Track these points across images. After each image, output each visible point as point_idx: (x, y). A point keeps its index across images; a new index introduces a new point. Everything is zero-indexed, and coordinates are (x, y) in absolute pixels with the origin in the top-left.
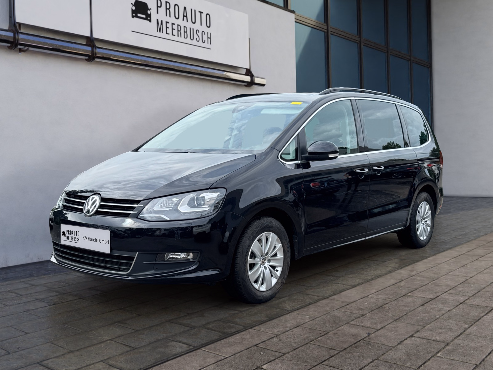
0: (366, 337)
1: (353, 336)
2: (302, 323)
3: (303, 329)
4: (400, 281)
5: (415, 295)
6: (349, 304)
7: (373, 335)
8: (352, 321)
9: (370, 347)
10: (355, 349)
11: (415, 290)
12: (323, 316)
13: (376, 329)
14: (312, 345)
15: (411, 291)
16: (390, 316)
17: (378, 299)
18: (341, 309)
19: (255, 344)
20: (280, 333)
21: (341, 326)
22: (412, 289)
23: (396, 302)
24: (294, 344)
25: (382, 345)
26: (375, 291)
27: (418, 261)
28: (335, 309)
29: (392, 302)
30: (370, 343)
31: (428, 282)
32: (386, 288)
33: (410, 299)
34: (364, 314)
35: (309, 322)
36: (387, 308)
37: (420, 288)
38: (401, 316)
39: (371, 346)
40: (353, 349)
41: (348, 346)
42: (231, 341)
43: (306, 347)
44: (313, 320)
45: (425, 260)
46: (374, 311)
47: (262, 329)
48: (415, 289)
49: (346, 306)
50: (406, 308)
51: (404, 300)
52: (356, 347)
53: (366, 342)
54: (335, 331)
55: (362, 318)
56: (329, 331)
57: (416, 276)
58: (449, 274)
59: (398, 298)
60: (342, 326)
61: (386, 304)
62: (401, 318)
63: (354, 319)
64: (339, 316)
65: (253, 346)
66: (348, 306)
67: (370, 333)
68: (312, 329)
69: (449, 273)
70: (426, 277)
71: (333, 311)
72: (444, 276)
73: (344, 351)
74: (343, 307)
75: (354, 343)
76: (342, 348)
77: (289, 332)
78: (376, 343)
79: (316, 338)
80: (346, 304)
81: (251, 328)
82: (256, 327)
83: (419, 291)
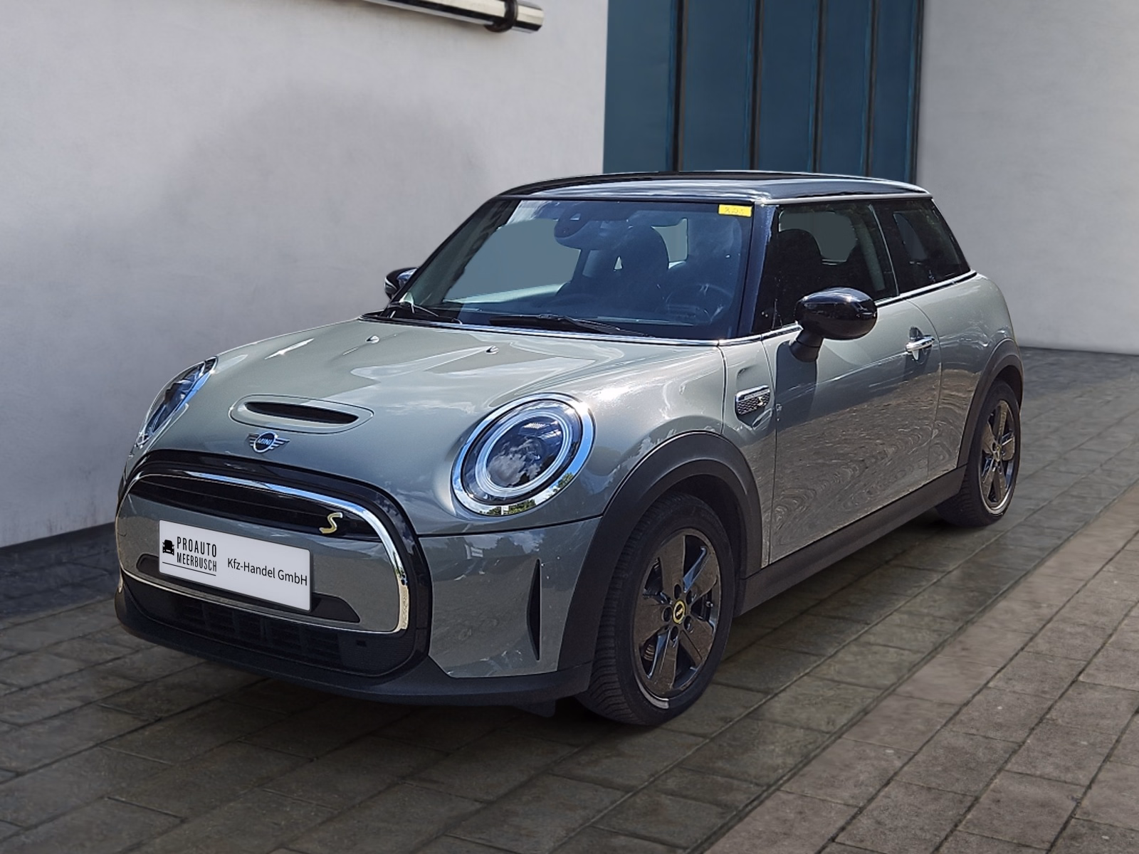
0: (1075, 809)
1: (1043, 806)
2: (892, 773)
3: (906, 788)
4: (1030, 636)
5: (1096, 683)
6: (960, 709)
7: (1085, 803)
8: (1006, 762)
9: (1107, 838)
10: (1077, 845)
11: (1086, 666)
12: (924, 749)
13: (1083, 786)
14: (966, 835)
15: (1080, 669)
16: (1084, 746)
17: (1019, 694)
18: (950, 726)
19: (829, 837)
20: (861, 805)
21: (992, 779)
22: (1078, 662)
23: (1069, 704)
24: (924, 835)
25: (1129, 831)
26: (990, 668)
27: (1027, 573)
28: (939, 728)
29: (1058, 704)
30: (1096, 825)
31: (1101, 641)
32: (1011, 659)
33: (1096, 695)
34: (1019, 740)
35: (904, 765)
36: (1060, 721)
37: (1095, 660)
38: (1111, 746)
39: (1106, 835)
40: (1074, 846)
41: (1054, 837)
42: (760, 829)
43: (958, 842)
44: (910, 759)
45: (1042, 570)
46: (1035, 732)
47: (809, 792)
48: (1085, 663)
49: (958, 718)
50: (1105, 723)
51: (1083, 696)
52: (1074, 837)
53: (1086, 823)
54: (988, 792)
55: (1021, 751)
56: (976, 794)
57: (1055, 619)
58: (1133, 614)
59: (1063, 690)
60: (995, 776)
61: (1050, 709)
62: (1116, 752)
63: (1008, 756)
64: (963, 748)
65: (827, 843)
66: (962, 717)
67: (1075, 796)
68: (929, 789)
69: (1130, 611)
70: (1084, 625)
71: (937, 732)
72: (1123, 619)
73: (1054, 849)
74: (953, 721)
75: (1061, 826)
76: (1043, 842)
77: (879, 797)
78: (1111, 825)
79: (959, 815)
80: (953, 710)
81: (778, 789)
82: (787, 785)
83: (1097, 669)
